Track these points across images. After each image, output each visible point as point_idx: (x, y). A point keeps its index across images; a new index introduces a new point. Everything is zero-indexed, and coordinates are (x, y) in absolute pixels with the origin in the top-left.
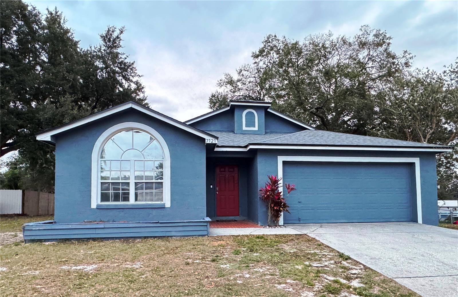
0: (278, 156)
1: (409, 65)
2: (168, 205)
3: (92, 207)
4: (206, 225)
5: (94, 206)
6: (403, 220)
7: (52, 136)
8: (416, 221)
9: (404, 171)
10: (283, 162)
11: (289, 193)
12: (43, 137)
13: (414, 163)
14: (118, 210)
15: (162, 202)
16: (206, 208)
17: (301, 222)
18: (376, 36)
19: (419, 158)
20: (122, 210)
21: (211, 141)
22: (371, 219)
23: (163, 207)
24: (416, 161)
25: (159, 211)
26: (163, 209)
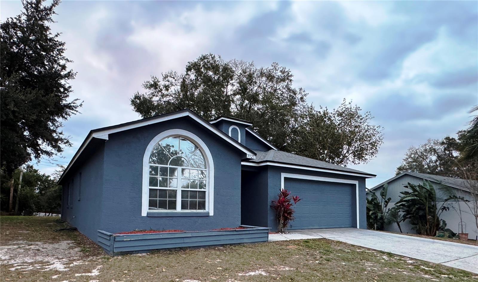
0: (282, 173)
1: (304, 101)
2: (212, 214)
3: (142, 215)
4: (267, 232)
5: (144, 214)
6: (348, 226)
7: (110, 135)
8: (356, 227)
9: (348, 190)
10: (285, 178)
11: (295, 203)
12: (101, 135)
13: (356, 184)
14: (168, 218)
15: (205, 211)
16: (240, 217)
17: (293, 228)
18: (283, 72)
19: (358, 181)
20: (171, 218)
21: (251, 156)
22: (332, 225)
23: (207, 216)
24: (356, 182)
25: (204, 219)
26: (207, 217)
